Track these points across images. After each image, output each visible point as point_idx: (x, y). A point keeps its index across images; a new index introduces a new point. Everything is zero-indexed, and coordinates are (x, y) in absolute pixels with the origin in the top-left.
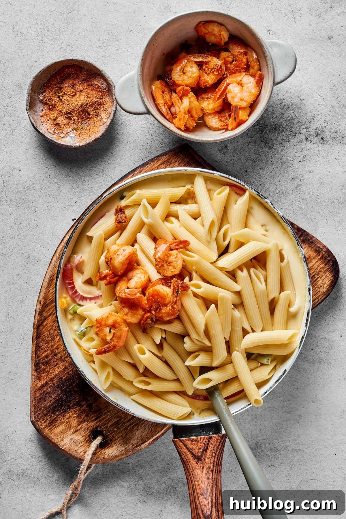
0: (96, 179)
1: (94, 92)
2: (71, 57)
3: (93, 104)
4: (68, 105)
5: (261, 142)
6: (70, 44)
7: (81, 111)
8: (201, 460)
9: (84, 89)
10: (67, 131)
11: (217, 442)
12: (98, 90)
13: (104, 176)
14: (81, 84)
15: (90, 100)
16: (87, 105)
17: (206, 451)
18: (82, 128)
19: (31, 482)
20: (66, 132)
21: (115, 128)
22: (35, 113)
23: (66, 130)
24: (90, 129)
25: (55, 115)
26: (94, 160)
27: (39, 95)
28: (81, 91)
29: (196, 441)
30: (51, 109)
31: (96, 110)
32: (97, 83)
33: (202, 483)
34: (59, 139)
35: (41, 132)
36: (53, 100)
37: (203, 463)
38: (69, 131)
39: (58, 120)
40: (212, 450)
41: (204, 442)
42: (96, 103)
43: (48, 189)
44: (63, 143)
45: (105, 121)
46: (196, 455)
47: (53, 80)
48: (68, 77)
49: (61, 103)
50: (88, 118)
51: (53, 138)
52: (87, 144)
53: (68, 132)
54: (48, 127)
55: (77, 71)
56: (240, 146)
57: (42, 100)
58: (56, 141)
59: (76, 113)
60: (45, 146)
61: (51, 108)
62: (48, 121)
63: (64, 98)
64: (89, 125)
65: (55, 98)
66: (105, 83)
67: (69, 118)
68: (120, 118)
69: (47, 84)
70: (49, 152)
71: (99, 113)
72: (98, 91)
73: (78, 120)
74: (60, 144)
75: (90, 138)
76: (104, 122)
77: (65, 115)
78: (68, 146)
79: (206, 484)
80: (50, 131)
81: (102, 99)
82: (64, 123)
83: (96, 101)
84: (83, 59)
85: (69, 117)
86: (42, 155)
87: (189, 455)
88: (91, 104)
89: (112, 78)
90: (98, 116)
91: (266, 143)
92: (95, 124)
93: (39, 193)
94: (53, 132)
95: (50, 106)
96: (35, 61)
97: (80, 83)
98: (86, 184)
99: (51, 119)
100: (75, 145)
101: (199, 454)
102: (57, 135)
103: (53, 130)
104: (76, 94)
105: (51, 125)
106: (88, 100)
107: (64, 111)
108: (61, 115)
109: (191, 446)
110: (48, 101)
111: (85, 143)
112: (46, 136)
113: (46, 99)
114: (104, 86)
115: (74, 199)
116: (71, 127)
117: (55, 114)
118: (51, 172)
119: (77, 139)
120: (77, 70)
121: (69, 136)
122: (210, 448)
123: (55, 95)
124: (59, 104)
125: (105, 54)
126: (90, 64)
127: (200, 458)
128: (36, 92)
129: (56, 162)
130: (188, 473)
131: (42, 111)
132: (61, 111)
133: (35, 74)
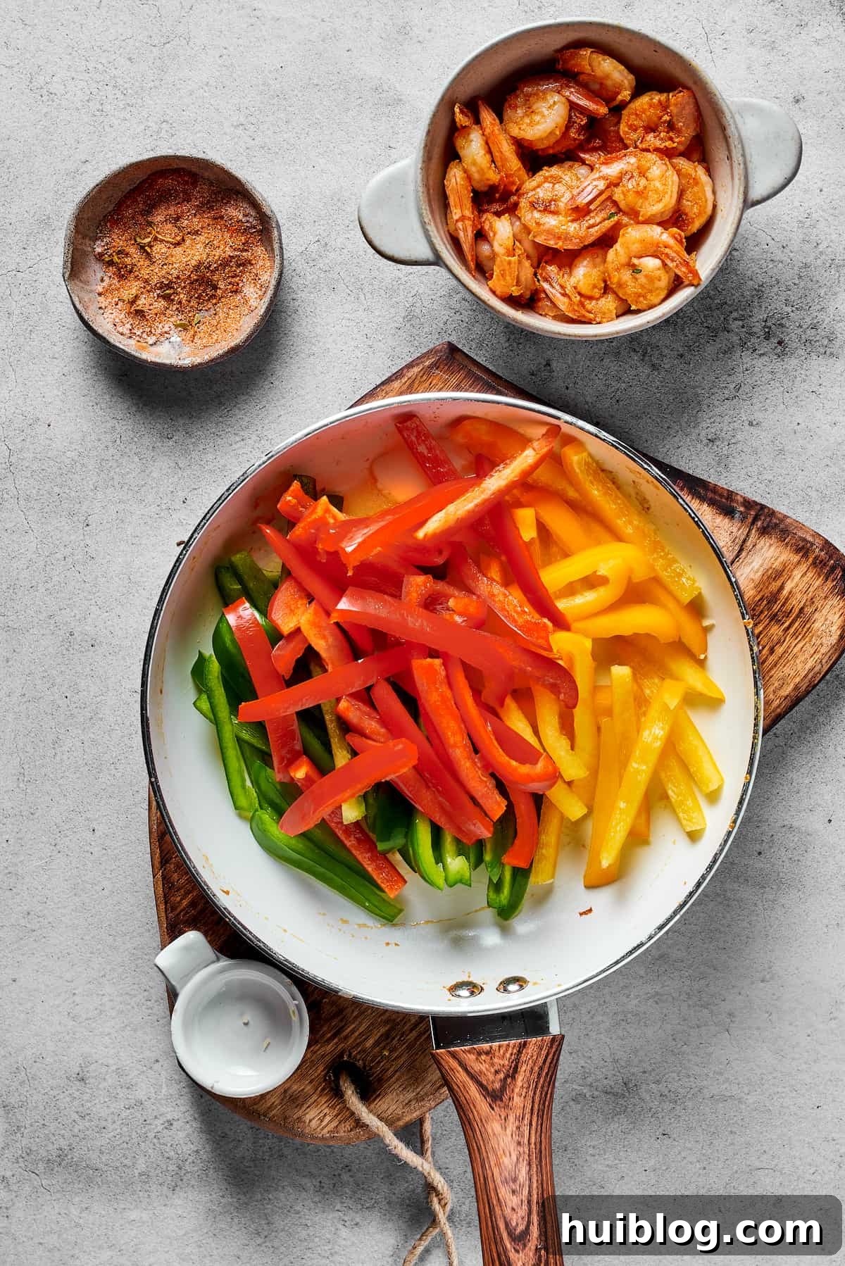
0: (234, 446)
1: (227, 235)
2: (170, 151)
3: (225, 263)
4: (165, 267)
5: (632, 353)
6: (167, 118)
7: (197, 280)
8: (502, 1100)
9: (202, 228)
10: (164, 330)
11: (539, 1055)
12: (238, 229)
13: (254, 437)
14: (195, 215)
15: (217, 254)
16: (210, 266)
17: (513, 1078)
18: (198, 323)
19: (81, 1179)
20: (159, 331)
21: (278, 320)
22: (86, 287)
23: (160, 326)
24: (218, 323)
25: (134, 291)
26: (228, 399)
27: (95, 241)
28: (196, 233)
29: (487, 1053)
30: (123, 276)
31: (233, 277)
32: (236, 212)
33: (506, 1156)
34: (144, 348)
35: (100, 331)
36: (127, 254)
37: (506, 1107)
38: (166, 329)
39: (141, 302)
40: (528, 1075)
41: (508, 1055)
42: (231, 262)
43: (117, 470)
44: (154, 359)
45: (255, 304)
46: (490, 1088)
47: (128, 207)
48: (164, 198)
49: (147, 263)
50: (213, 296)
51: (129, 345)
52: (212, 361)
53: (166, 333)
54: (117, 320)
55: (186, 183)
56: (582, 363)
57: (101, 255)
58: (137, 354)
59: (183, 285)
60: (109, 366)
61: (124, 273)
62: (117, 304)
63: (154, 249)
64: (215, 314)
65: (132, 250)
66: (253, 213)
67: (167, 298)
68: (290, 298)
69: (111, 216)
70: (120, 380)
71: (241, 285)
72: (238, 231)
73: (189, 301)
74: (146, 361)
75: (218, 346)
76: (252, 308)
77: (158, 292)
78: (164, 365)
79: (514, 1158)
80: (120, 329)
81: (247, 250)
82: (155, 311)
83: (232, 257)
84: (201, 156)
85: (168, 294)
86: (101, 386)
87: (473, 1090)
88: (221, 264)
89: (269, 200)
90: (236, 292)
91: (644, 356)
92: (231, 311)
93: (95, 479)
94: (129, 332)
95: (122, 268)
96: (83, 160)
97: (194, 212)
98: (210, 457)
99: (124, 301)
100: (181, 363)
101: (497, 1085)
102: (138, 338)
103: (128, 326)
104: (183, 240)
105: (122, 316)
106: (213, 253)
107: (155, 281)
108: (149, 291)
109: (477, 1067)
110: (116, 257)
111: (207, 358)
112: (112, 341)
113: (110, 251)
114: (251, 220)
115: (180, 493)
116: (172, 320)
117: (132, 288)
118: (124, 428)
119: (187, 349)
120: (184, 181)
121: (167, 341)
122: (524, 1068)
123: (133, 242)
124: (142, 263)
125: (253, 142)
126: (217, 166)
127: (499, 1094)
128: (86, 236)
129: (137, 404)
130: (470, 1132)
131: (102, 280)
132: (146, 281)
133: (85, 193)
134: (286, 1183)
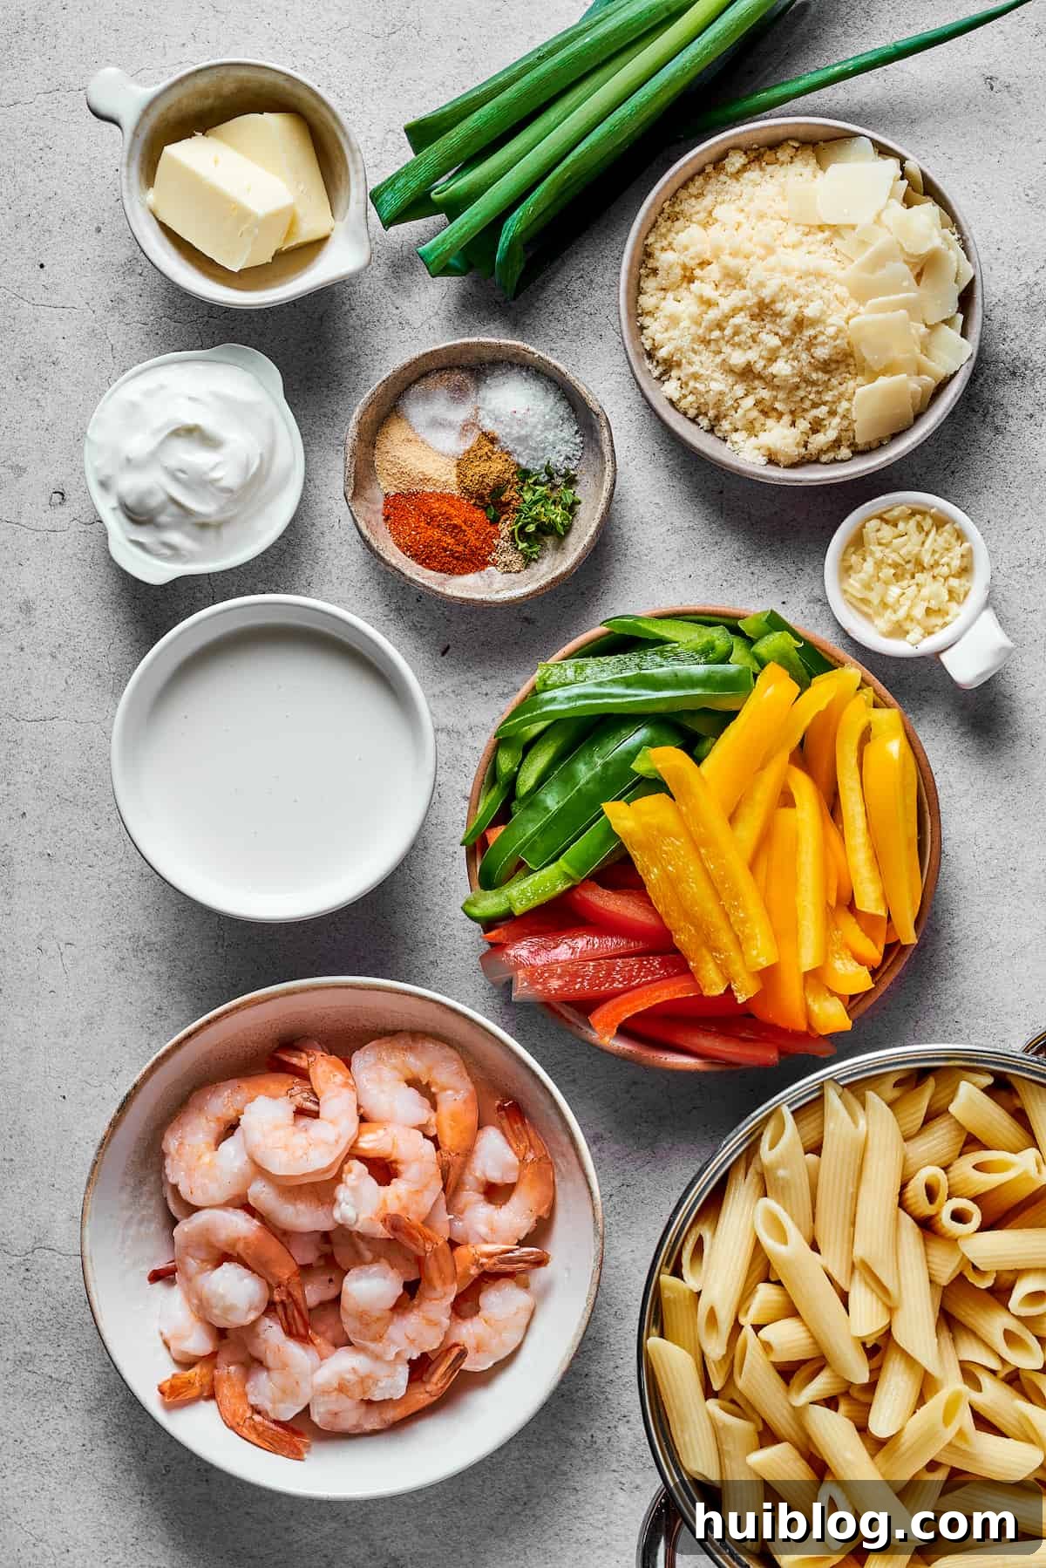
134: (549, 1438)
